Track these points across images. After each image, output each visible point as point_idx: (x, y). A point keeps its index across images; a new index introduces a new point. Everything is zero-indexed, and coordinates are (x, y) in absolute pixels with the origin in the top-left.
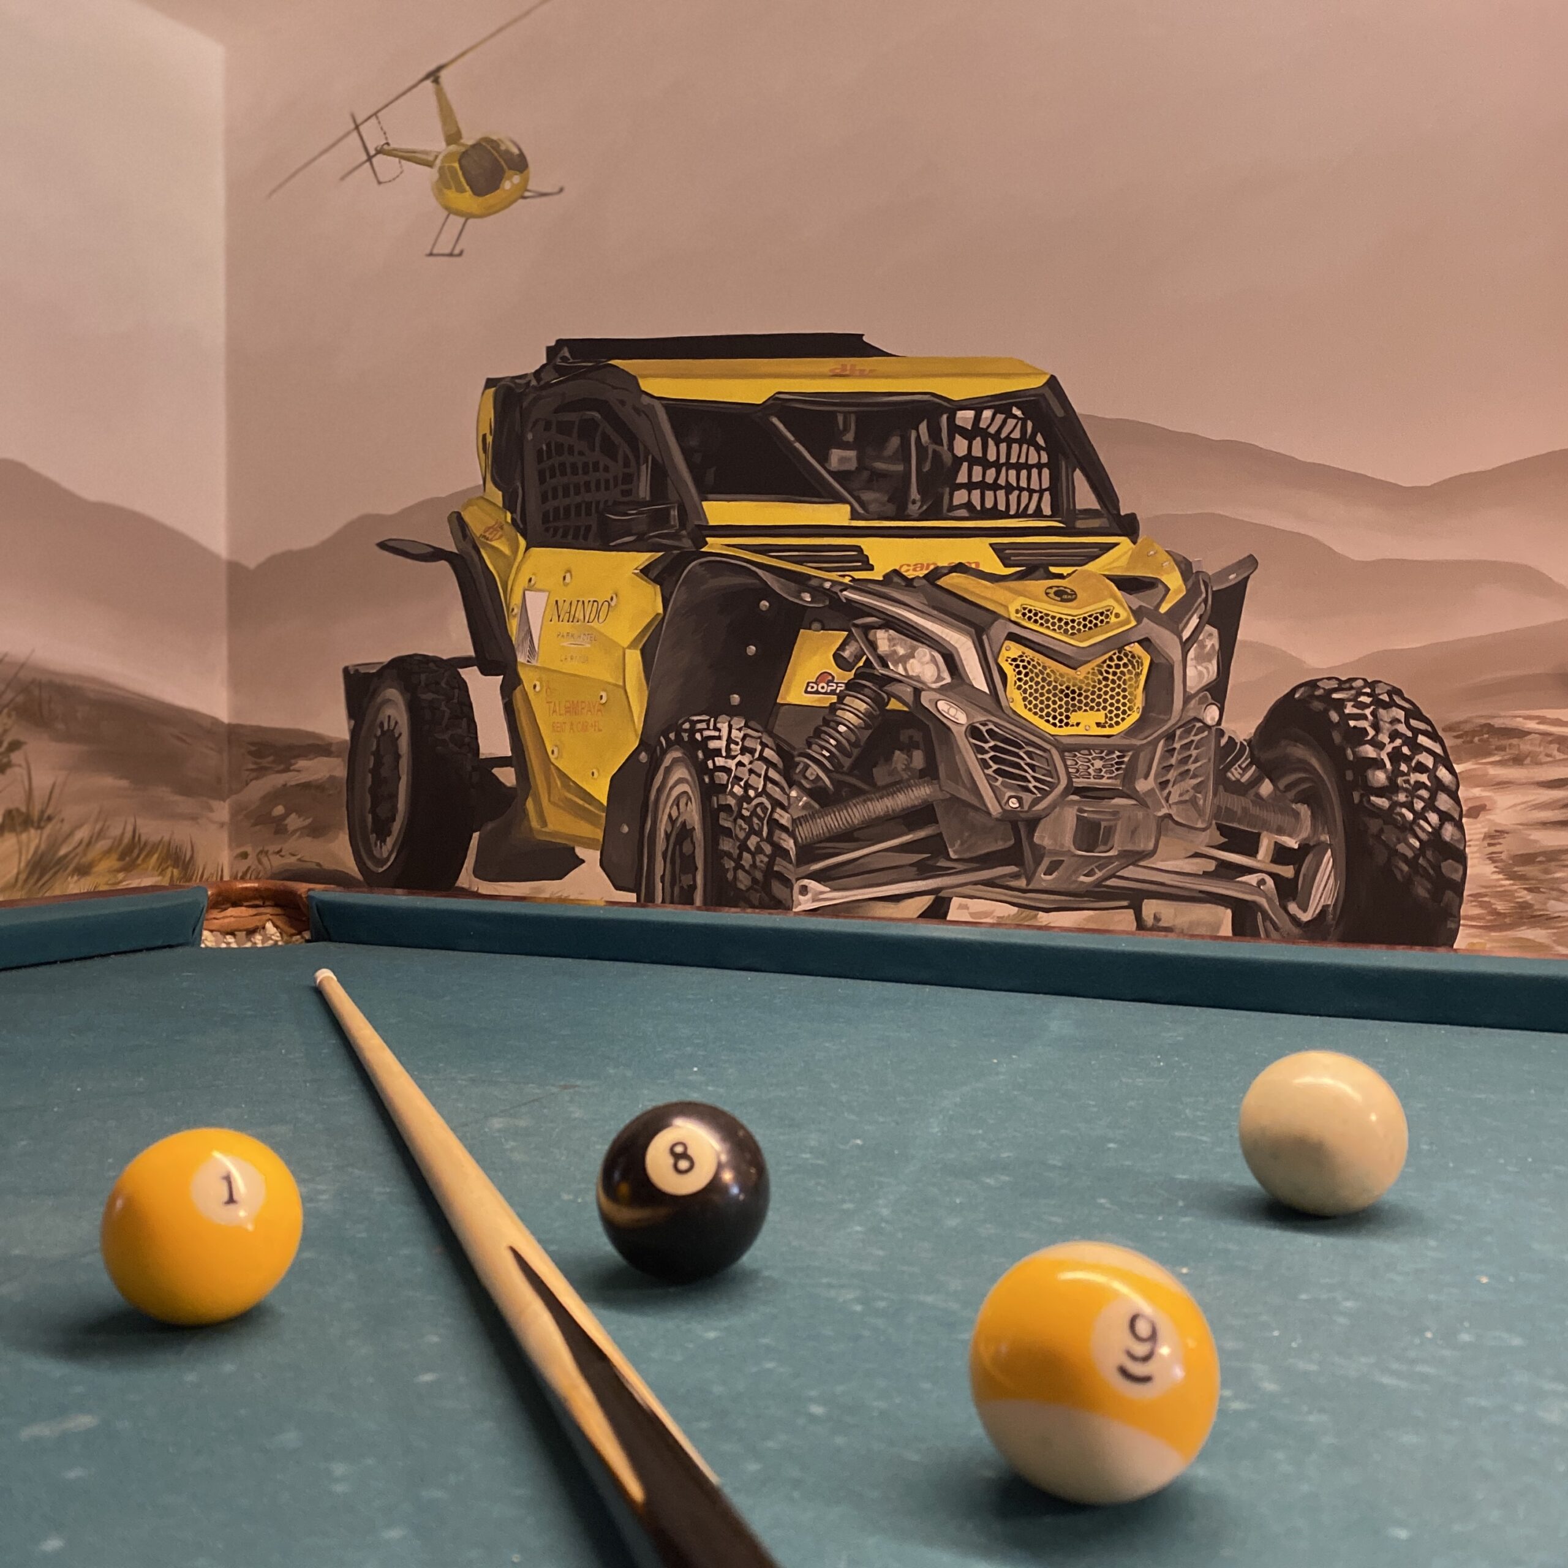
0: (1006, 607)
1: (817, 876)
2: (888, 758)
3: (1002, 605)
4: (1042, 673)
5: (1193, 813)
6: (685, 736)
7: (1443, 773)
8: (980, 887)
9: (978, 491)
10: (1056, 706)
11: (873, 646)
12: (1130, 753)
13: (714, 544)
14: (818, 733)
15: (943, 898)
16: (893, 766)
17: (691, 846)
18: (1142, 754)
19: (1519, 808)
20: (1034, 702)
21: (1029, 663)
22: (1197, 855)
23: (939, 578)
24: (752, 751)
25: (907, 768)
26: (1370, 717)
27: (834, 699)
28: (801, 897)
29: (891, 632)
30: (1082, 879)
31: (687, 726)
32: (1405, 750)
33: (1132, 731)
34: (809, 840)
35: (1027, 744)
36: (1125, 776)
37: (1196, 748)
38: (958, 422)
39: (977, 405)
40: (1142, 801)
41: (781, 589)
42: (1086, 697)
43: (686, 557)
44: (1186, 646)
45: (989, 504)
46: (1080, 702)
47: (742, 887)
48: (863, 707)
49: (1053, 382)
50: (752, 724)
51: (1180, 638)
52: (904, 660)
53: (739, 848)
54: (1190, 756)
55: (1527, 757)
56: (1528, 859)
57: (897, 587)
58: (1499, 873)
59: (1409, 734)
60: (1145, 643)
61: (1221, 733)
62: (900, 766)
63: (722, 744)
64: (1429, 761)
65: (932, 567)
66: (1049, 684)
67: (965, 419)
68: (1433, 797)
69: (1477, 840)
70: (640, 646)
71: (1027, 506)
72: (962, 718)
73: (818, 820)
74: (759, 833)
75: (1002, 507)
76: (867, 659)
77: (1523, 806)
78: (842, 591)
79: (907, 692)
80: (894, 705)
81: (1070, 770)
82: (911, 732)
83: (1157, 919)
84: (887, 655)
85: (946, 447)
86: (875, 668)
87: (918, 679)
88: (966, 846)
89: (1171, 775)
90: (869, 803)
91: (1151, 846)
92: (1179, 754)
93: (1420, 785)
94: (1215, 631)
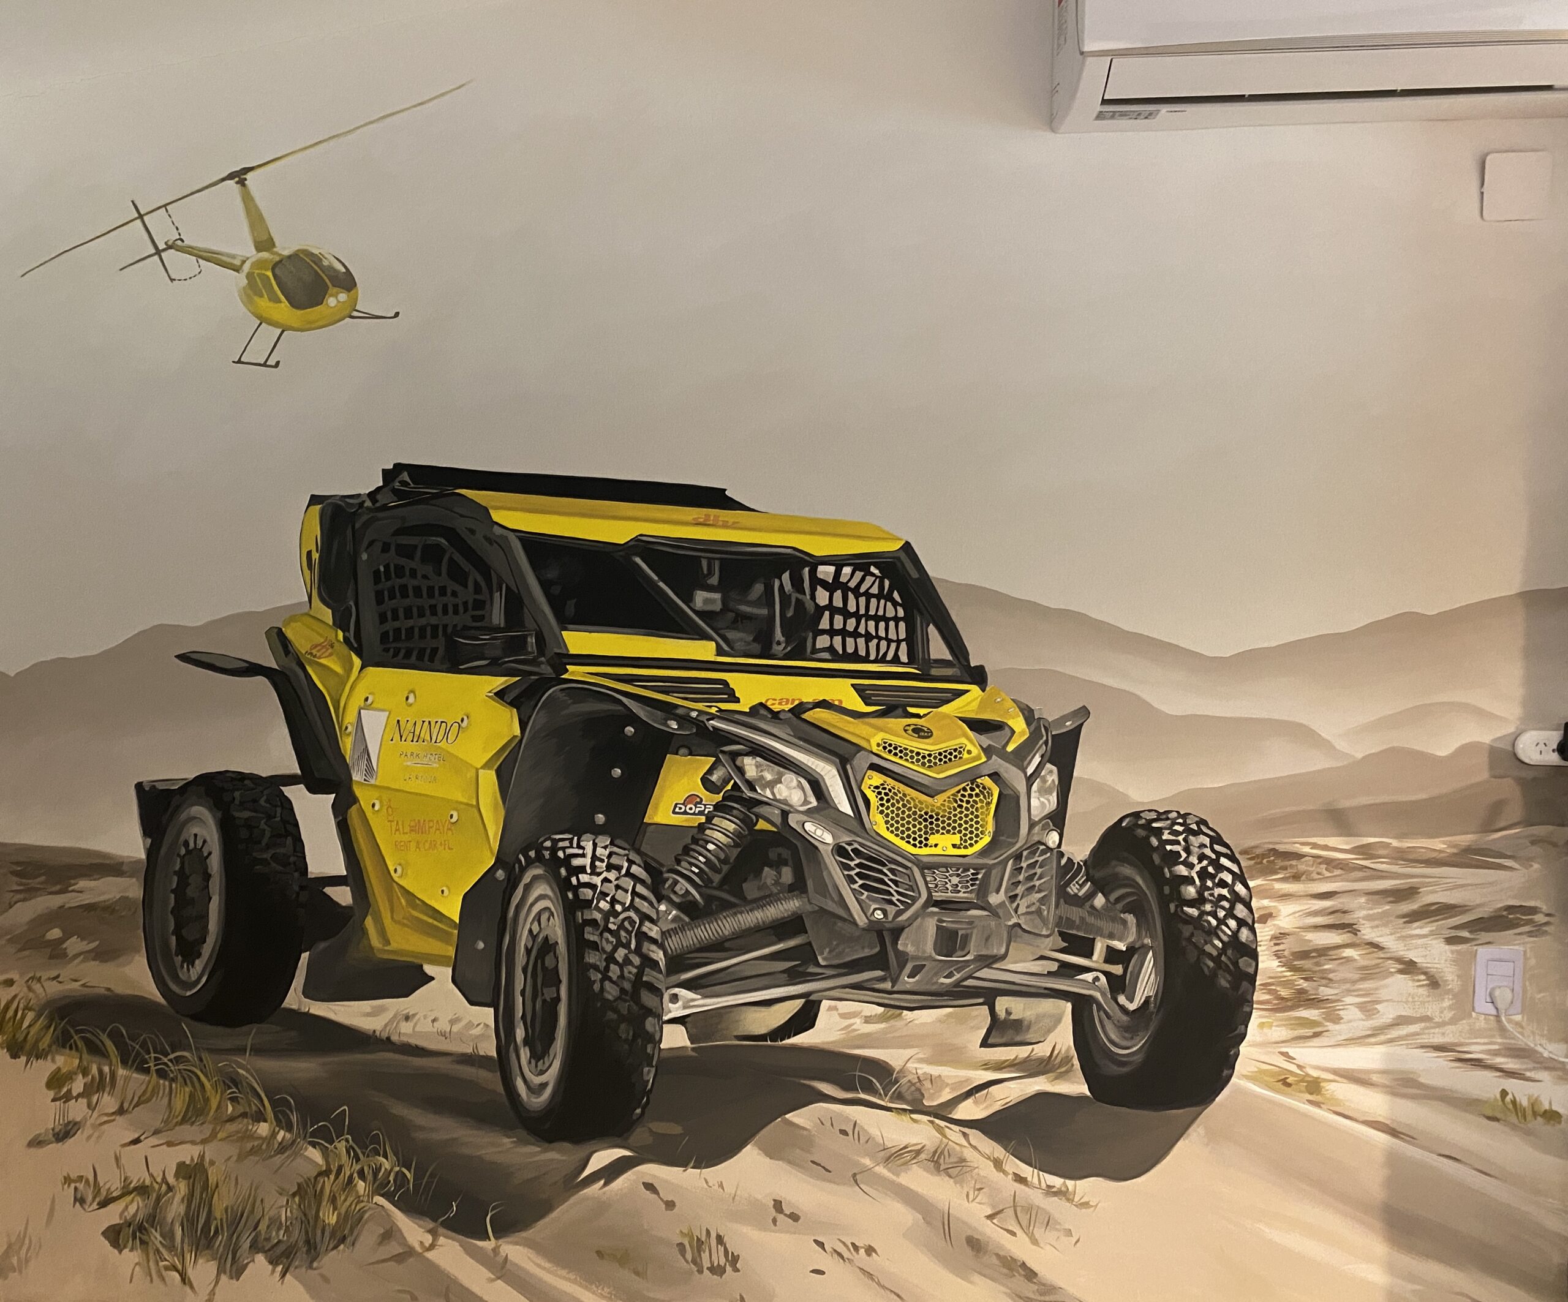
0: (868, 741)
1: (688, 985)
2: (758, 873)
3: (864, 738)
4: (903, 800)
5: (1038, 921)
6: (547, 854)
7: (1239, 888)
8: (847, 990)
9: (840, 637)
10: (916, 829)
11: (741, 771)
12: (983, 871)
13: (575, 672)
14: (687, 850)
15: (814, 1002)
16: (763, 882)
17: (554, 961)
18: (994, 872)
19: (1297, 915)
20: (896, 825)
21: (890, 790)
22: (1042, 958)
23: (805, 712)
24: (619, 868)
25: (777, 883)
26: (1183, 843)
27: (703, 819)
28: (670, 1005)
29: (758, 759)
30: (943, 980)
31: (548, 844)
32: (1211, 869)
33: (984, 852)
34: (679, 951)
35: (889, 862)
36: (979, 890)
37: (1040, 867)
38: (820, 576)
39: (838, 562)
40: (993, 911)
41: (647, 716)
42: (944, 822)
43: (545, 683)
44: (1030, 780)
45: (850, 649)
46: (937, 825)
47: (610, 998)
48: (732, 827)
49: (907, 547)
50: (618, 842)
51: (1025, 774)
52: (771, 785)
53: (606, 960)
54: (1036, 874)
55: (1303, 875)
56: (1304, 955)
57: (763, 718)
58: (1283, 966)
59: (1214, 856)
60: (995, 776)
61: (1061, 855)
62: (769, 882)
63: (587, 861)
64: (1229, 878)
65: (797, 702)
66: (909, 809)
67: (827, 573)
68: (1232, 907)
69: (1266, 941)
70: (496, 767)
71: (885, 654)
72: (828, 838)
73: (688, 932)
74: (627, 946)
75: (862, 652)
76: (735, 782)
77: (1300, 913)
78: (708, 720)
79: (775, 814)
80: (762, 825)
81: (930, 885)
82: (780, 850)
83: (1008, 1013)
84: (756, 780)
85: (808, 597)
86: (743, 792)
87: (785, 802)
88: (834, 953)
89: (1020, 890)
90: (739, 916)
91: (1003, 951)
92: (1026, 872)
93: (1222, 897)
94: (1055, 769)
